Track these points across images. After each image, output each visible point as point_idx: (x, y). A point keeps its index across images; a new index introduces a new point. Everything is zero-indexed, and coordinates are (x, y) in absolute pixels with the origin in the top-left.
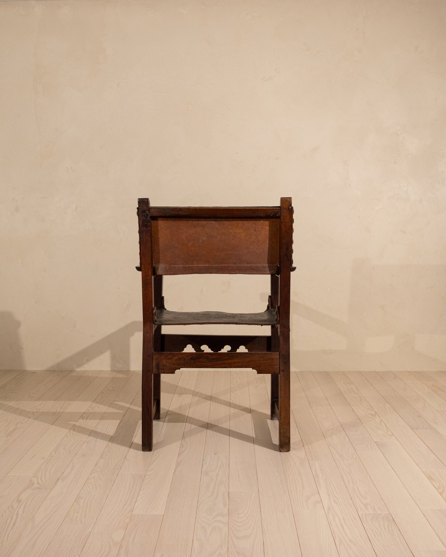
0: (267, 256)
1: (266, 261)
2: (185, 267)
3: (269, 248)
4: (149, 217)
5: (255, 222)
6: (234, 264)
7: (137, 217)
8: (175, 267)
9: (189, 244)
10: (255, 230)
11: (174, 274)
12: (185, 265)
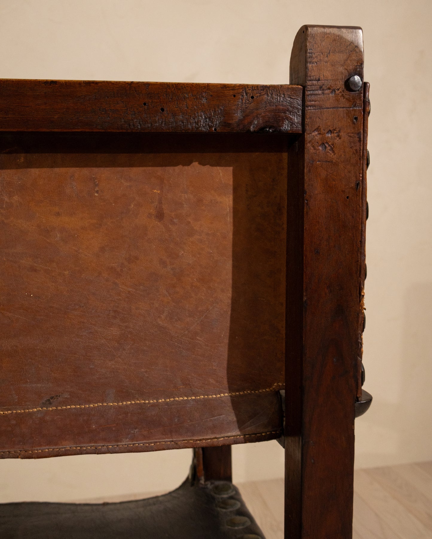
0: (223, 350)
1: (223, 373)
3: (233, 310)
5: (159, 171)
6: (49, 403)
10: (160, 216)
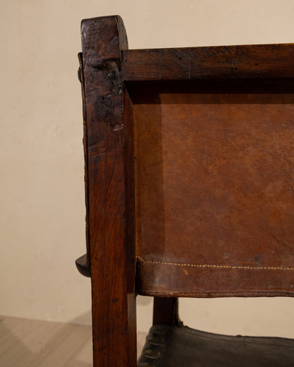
2: (249, 271)
4: (119, 83)
7: (79, 84)
8: (211, 270)
9: (269, 188)
11: (209, 296)
12: (250, 265)
